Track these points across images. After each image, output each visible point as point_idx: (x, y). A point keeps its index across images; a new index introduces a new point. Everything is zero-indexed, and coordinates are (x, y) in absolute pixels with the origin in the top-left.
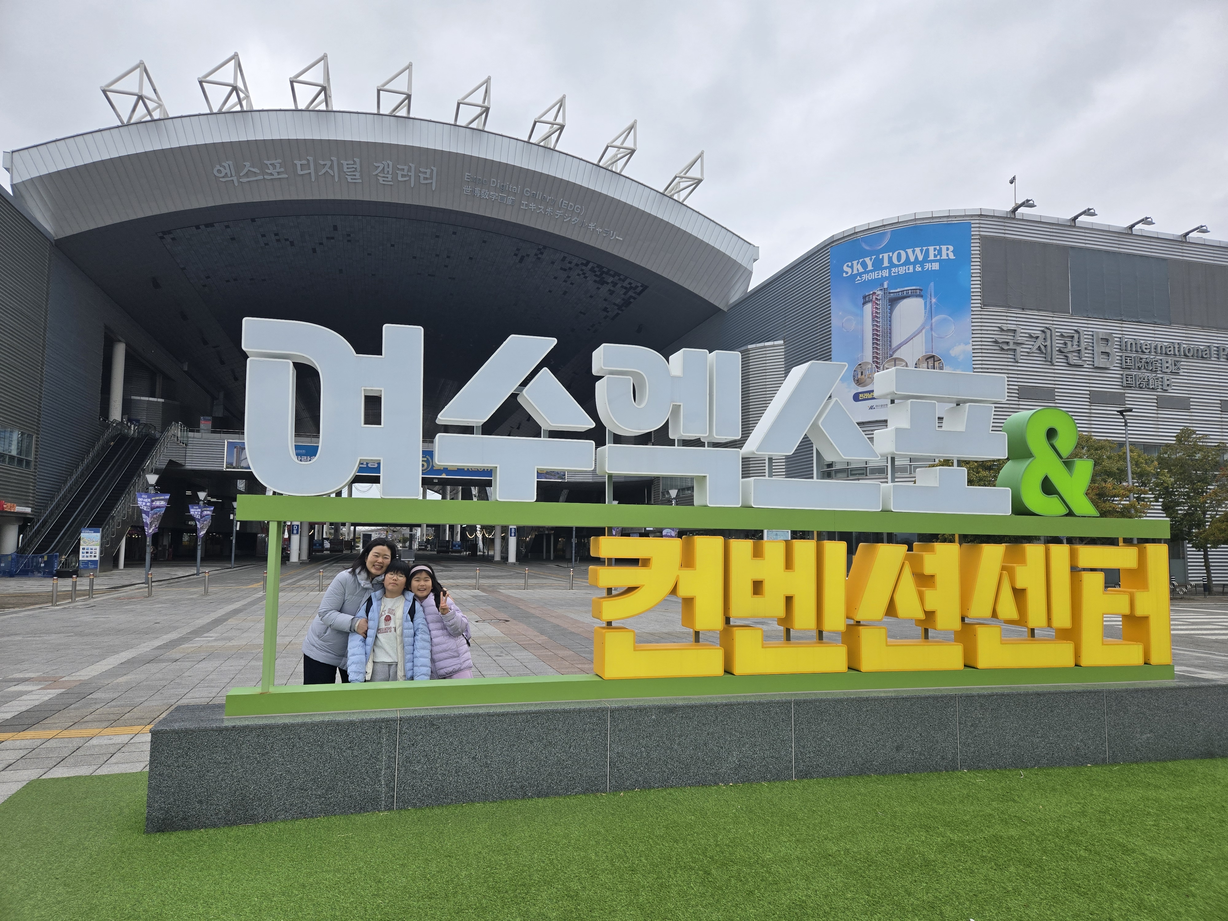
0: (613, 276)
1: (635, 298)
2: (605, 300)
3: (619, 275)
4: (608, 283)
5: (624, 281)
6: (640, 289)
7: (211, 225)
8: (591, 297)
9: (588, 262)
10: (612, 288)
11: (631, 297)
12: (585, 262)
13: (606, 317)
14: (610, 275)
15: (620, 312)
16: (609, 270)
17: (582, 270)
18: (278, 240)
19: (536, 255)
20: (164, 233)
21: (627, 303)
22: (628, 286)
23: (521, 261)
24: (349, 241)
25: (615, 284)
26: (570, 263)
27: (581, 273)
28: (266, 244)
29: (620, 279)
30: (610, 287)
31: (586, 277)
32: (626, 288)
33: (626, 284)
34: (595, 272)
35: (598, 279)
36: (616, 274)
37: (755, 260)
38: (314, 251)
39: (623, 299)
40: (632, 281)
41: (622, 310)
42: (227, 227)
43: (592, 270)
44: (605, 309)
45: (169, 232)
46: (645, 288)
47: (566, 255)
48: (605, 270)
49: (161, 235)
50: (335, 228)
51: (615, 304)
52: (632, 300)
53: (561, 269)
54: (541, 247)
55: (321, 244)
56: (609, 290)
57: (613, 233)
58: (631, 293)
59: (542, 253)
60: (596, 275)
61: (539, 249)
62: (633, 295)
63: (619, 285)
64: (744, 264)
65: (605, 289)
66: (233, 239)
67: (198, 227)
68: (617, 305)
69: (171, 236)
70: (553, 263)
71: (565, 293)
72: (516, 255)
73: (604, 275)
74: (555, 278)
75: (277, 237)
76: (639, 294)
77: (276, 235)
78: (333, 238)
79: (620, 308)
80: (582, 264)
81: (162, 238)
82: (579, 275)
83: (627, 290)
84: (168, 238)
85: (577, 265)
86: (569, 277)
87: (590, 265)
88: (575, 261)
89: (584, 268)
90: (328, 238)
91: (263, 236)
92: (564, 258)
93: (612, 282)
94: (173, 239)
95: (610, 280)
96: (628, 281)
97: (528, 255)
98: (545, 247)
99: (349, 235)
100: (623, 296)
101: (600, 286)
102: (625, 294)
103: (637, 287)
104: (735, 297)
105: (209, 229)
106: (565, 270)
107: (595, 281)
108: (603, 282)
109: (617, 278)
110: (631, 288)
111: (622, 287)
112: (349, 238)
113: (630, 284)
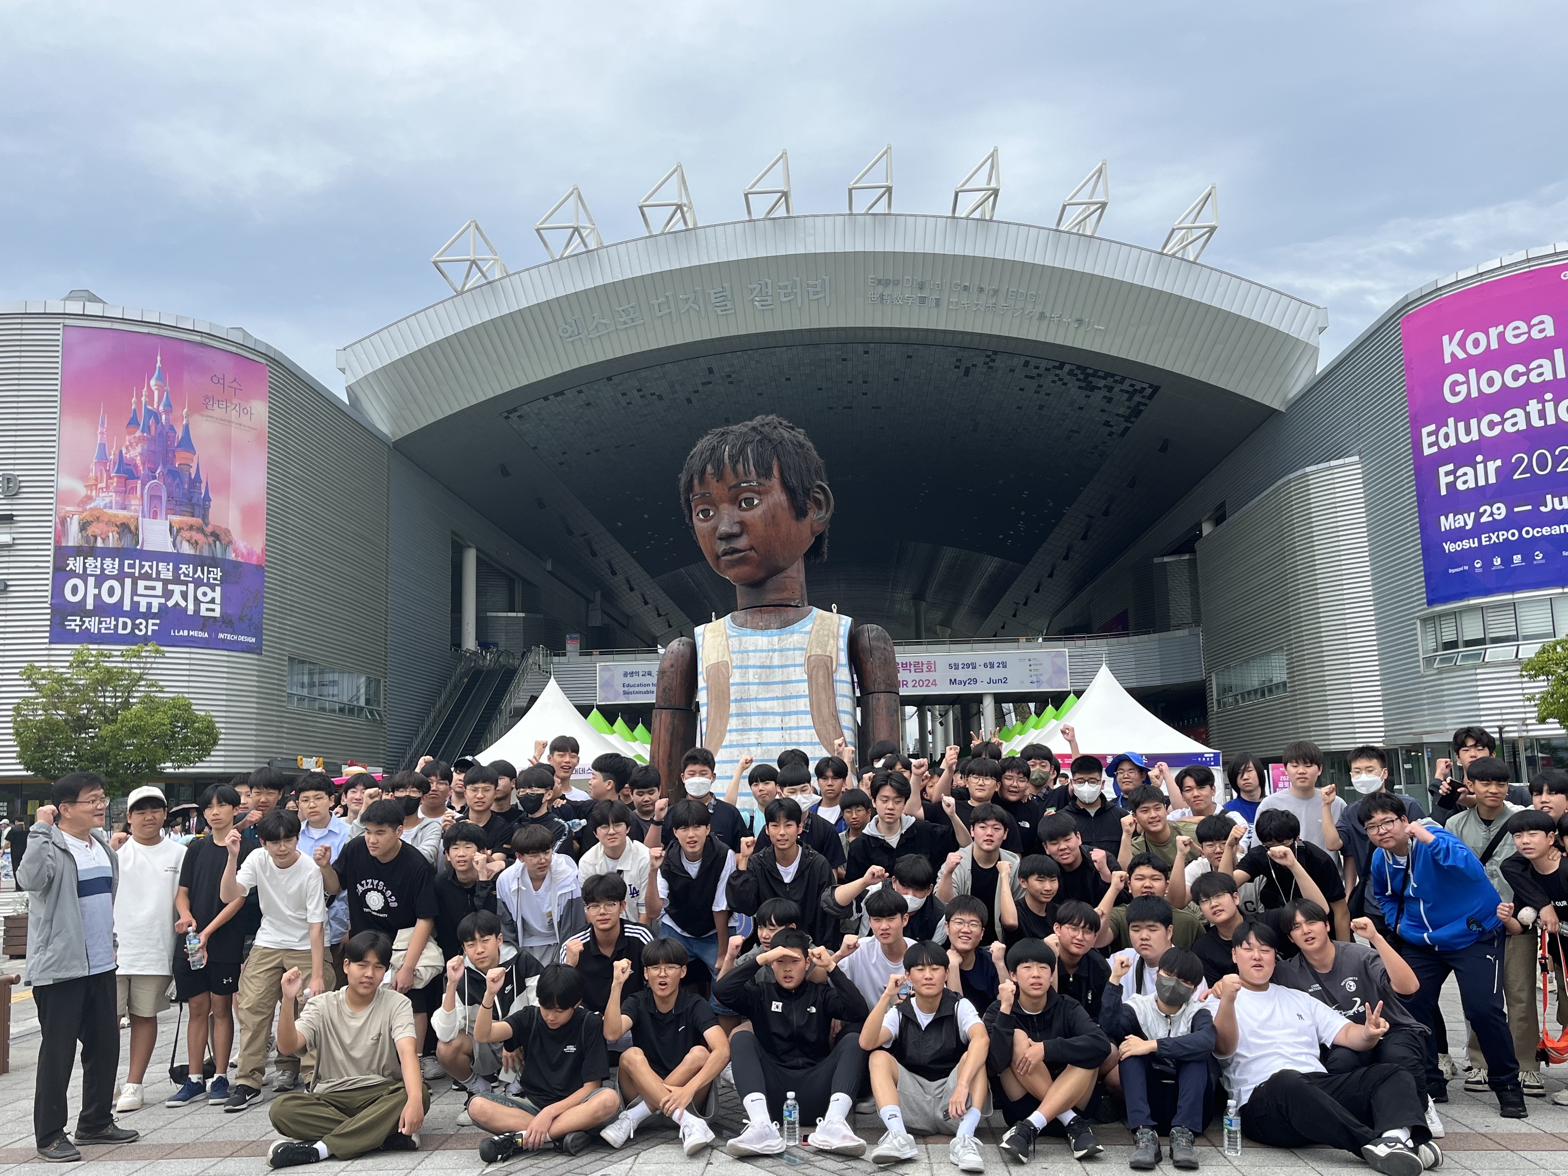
0: (1104, 378)
1: (1146, 405)
2: (1103, 411)
3: (1113, 376)
4: (1100, 388)
5: (1121, 383)
6: (1149, 391)
7: (562, 393)
8: (1081, 408)
9: (1062, 365)
10: (1108, 394)
11: (1139, 403)
12: (1057, 364)
13: (1111, 434)
14: (1099, 377)
15: (1129, 425)
16: (1096, 371)
17: (1057, 375)
18: (642, 397)
19: (985, 363)
20: (509, 412)
21: (1136, 412)
22: (1131, 389)
23: (967, 372)
24: (731, 383)
25: (1110, 389)
26: (1037, 368)
27: (1056, 379)
28: (629, 403)
29: (1115, 381)
30: (1104, 392)
31: (1065, 384)
32: (1127, 392)
33: (1126, 386)
34: (1076, 375)
35: (1083, 385)
36: (1107, 375)
37: (1322, 330)
38: (689, 401)
39: (1129, 408)
40: (1134, 382)
41: (1132, 422)
42: (580, 392)
43: (1071, 373)
44: (1107, 424)
45: (515, 410)
46: (1156, 389)
47: (1028, 359)
48: (1090, 371)
49: (506, 414)
50: (711, 371)
51: (1118, 415)
52: (1141, 407)
53: (1026, 377)
54: (990, 353)
55: (696, 392)
56: (1105, 397)
57: (1089, 322)
58: (1137, 398)
59: (994, 361)
60: (1078, 380)
61: (988, 356)
62: (1142, 400)
63: (1117, 389)
64: (1302, 337)
65: (1097, 397)
66: (588, 404)
67: (546, 399)
68: (1123, 416)
69: (518, 414)
70: (1012, 371)
71: (1041, 407)
72: (956, 367)
73: (1090, 379)
74: (1022, 390)
75: (641, 393)
76: (1151, 397)
77: (639, 390)
78: (710, 383)
79: (1127, 419)
80: (1054, 367)
81: (507, 418)
82: (1054, 382)
83: (1132, 394)
84: (513, 416)
85: (1047, 369)
86: (1040, 386)
87: (1067, 368)
88: (1044, 364)
89: (1058, 372)
90: (703, 384)
91: (624, 394)
92: (1026, 364)
93: (1105, 386)
94: (520, 417)
95: (1102, 383)
96: (1127, 382)
97: (974, 366)
98: (995, 353)
99: (729, 376)
100: (1127, 403)
101: (1089, 393)
102: (1129, 400)
103: (1144, 389)
104: (1296, 386)
105: (560, 398)
106: (1033, 378)
107: (1080, 388)
108: (1093, 388)
109: (1110, 380)
110: (1135, 391)
111: (1122, 391)
112: (730, 380)
113: (1132, 385)
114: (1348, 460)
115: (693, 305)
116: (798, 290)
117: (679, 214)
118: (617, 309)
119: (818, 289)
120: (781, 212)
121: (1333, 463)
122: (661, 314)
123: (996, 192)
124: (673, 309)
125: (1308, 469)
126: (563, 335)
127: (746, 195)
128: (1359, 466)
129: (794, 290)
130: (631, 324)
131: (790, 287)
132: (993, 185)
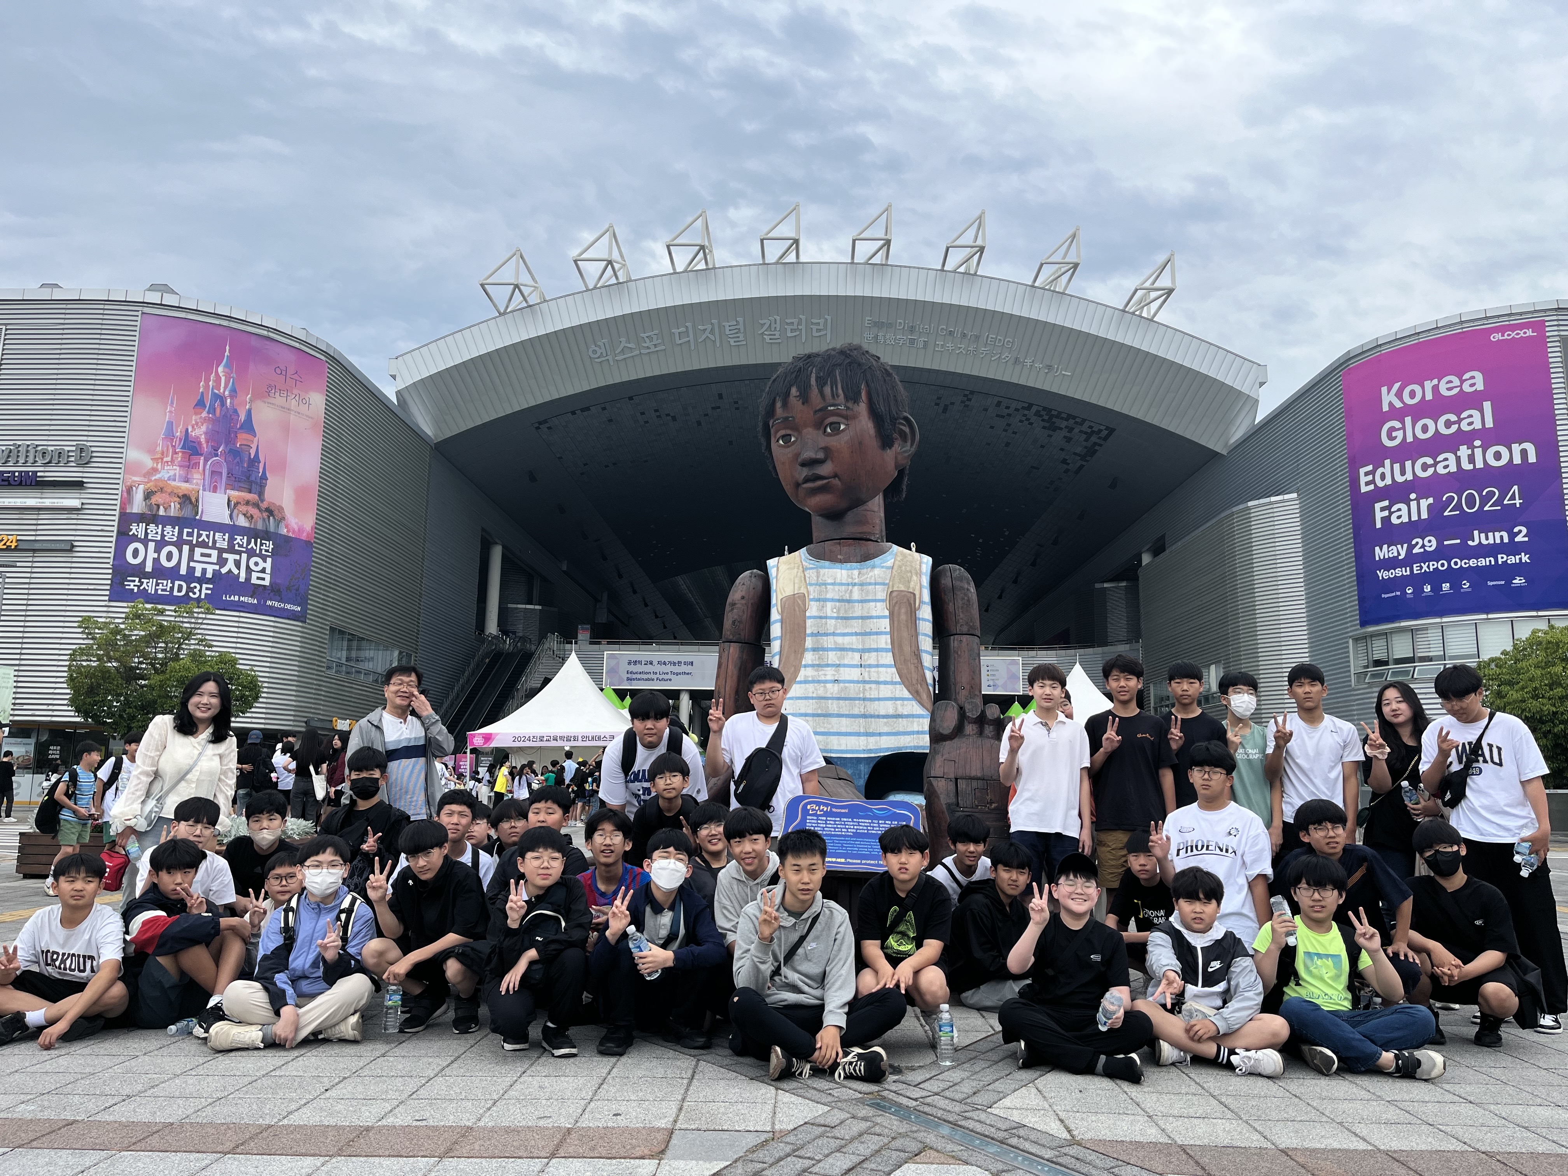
0: (1067, 420)
1: (1101, 445)
2: (1062, 450)
3: (1074, 417)
4: (1061, 429)
5: (1081, 424)
6: (1105, 432)
7: (587, 409)
8: (1042, 447)
9: (1030, 406)
10: (1068, 435)
11: (1095, 444)
12: (1026, 405)
13: (1067, 471)
14: (1062, 418)
15: (1084, 463)
16: (1060, 413)
17: (1025, 415)
18: (658, 417)
19: (962, 402)
20: (540, 423)
21: (1091, 452)
22: (1089, 430)
23: (945, 410)
24: (737, 409)
25: (1071, 430)
26: (1008, 408)
27: (1024, 418)
28: (646, 422)
29: (1076, 423)
30: (1064, 433)
31: (1031, 424)
32: (1086, 433)
33: (1085, 428)
34: (1041, 416)
35: (1047, 425)
36: (1070, 417)
37: (1262, 384)
38: (699, 423)
39: (1086, 447)
40: (1092, 424)
41: (1087, 461)
42: (604, 409)
43: (1038, 414)
44: (1064, 461)
45: (545, 422)
46: (1111, 431)
47: (1001, 399)
48: (1053, 412)
49: (537, 425)
50: (720, 396)
51: (1075, 454)
52: (1097, 448)
53: (997, 416)
54: (968, 393)
55: (706, 415)
56: (1065, 437)
57: (1058, 368)
58: (1094, 439)
59: (970, 400)
60: (1043, 420)
61: (965, 395)
62: (1098, 441)
63: (1076, 430)
64: (1245, 390)
65: (1058, 437)
66: (610, 421)
67: (573, 413)
68: (1079, 455)
69: (547, 425)
70: (986, 410)
71: (1007, 445)
72: (937, 404)
73: (1054, 420)
74: (992, 427)
75: (658, 414)
76: (1106, 438)
77: (656, 411)
78: (719, 408)
79: (1083, 458)
80: (1023, 408)
81: (538, 428)
82: (1021, 421)
83: (1089, 435)
84: (544, 427)
85: (1017, 410)
86: (1008, 425)
87: (1034, 409)
88: (1014, 405)
89: (1026, 412)
90: (713, 408)
91: (643, 413)
92: (999, 404)
93: (1066, 427)
94: (549, 428)
95: (1064, 424)
96: (1087, 424)
97: (952, 404)
98: (972, 392)
99: (736, 403)
100: (1084, 443)
101: (1051, 433)
102: (1086, 440)
103: (1100, 431)
104: (1238, 433)
105: (585, 413)
106: (1003, 417)
107: (1044, 428)
108: (1055, 428)
109: (1071, 421)
110: (1093, 432)
111: (1081, 432)
112: (736, 406)
113: (1091, 427)
114: (1287, 497)
115: (710, 336)
116: (802, 327)
117: (701, 254)
118: (642, 335)
119: (821, 327)
120: (791, 258)
121: (1273, 499)
122: (680, 342)
123: (982, 249)
124: (691, 338)
125: (1250, 504)
126: (593, 356)
127: (762, 241)
128: (1297, 502)
129: (800, 327)
130: (653, 349)
131: (796, 324)
132: (979, 242)
